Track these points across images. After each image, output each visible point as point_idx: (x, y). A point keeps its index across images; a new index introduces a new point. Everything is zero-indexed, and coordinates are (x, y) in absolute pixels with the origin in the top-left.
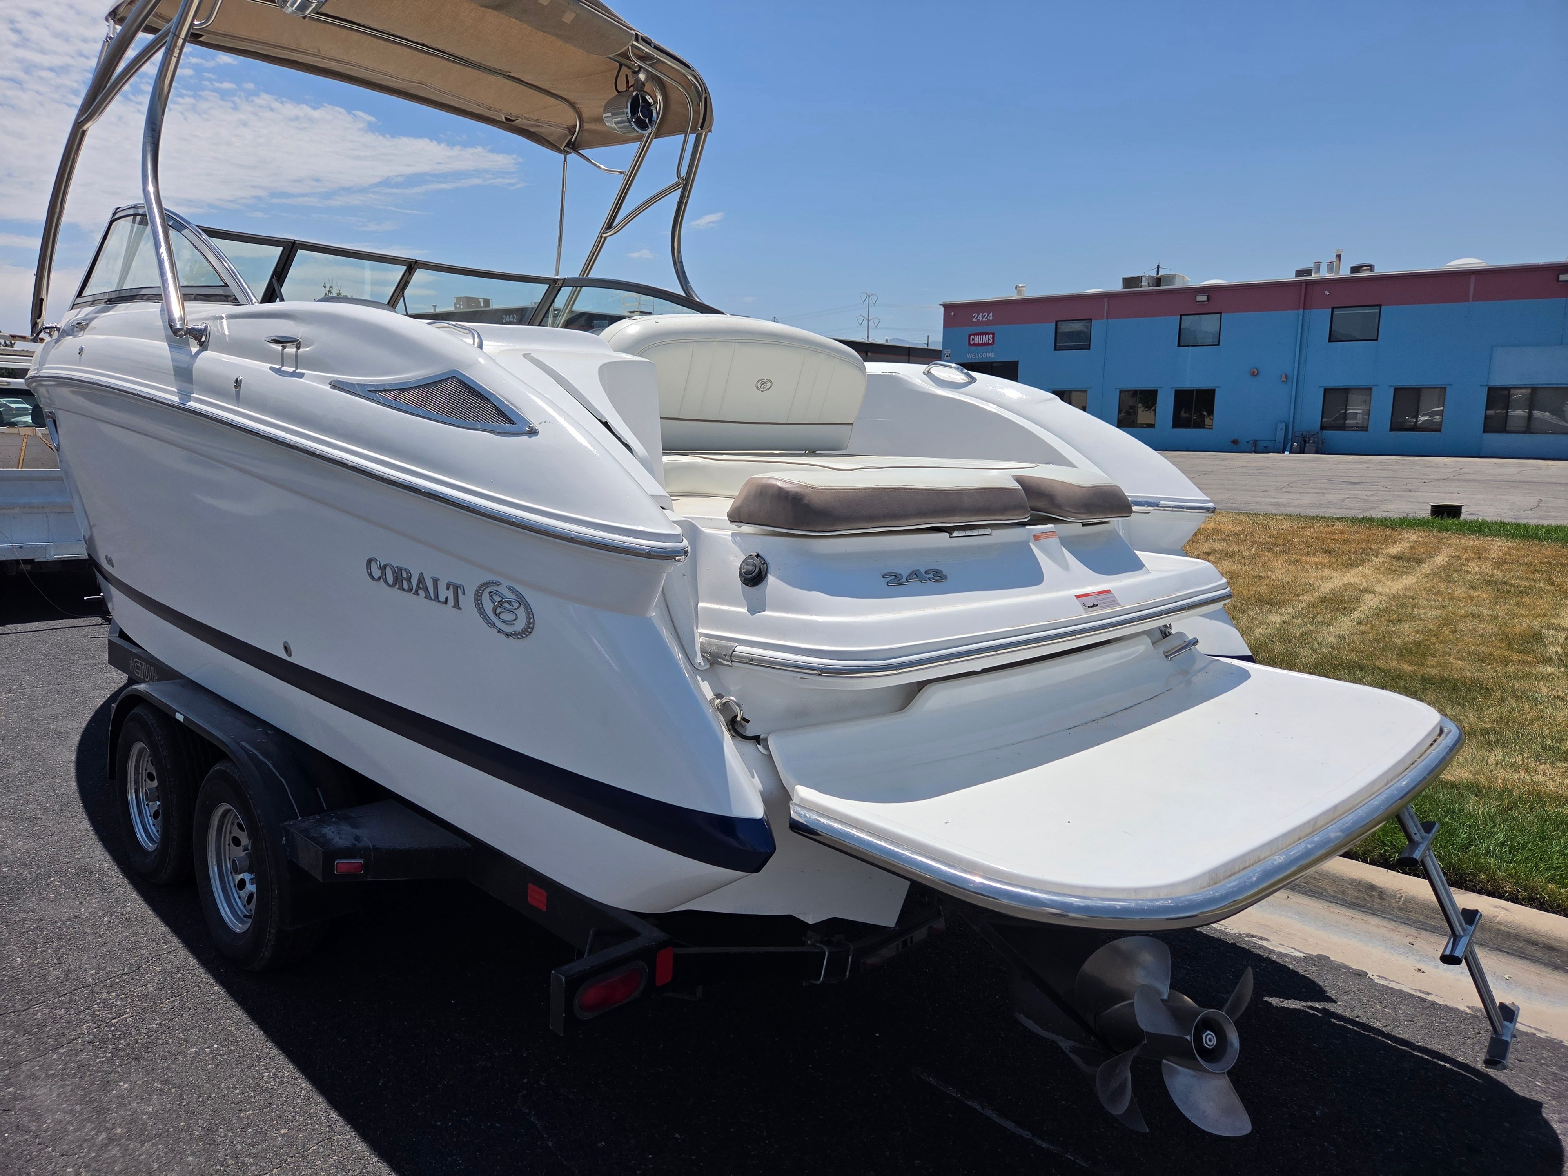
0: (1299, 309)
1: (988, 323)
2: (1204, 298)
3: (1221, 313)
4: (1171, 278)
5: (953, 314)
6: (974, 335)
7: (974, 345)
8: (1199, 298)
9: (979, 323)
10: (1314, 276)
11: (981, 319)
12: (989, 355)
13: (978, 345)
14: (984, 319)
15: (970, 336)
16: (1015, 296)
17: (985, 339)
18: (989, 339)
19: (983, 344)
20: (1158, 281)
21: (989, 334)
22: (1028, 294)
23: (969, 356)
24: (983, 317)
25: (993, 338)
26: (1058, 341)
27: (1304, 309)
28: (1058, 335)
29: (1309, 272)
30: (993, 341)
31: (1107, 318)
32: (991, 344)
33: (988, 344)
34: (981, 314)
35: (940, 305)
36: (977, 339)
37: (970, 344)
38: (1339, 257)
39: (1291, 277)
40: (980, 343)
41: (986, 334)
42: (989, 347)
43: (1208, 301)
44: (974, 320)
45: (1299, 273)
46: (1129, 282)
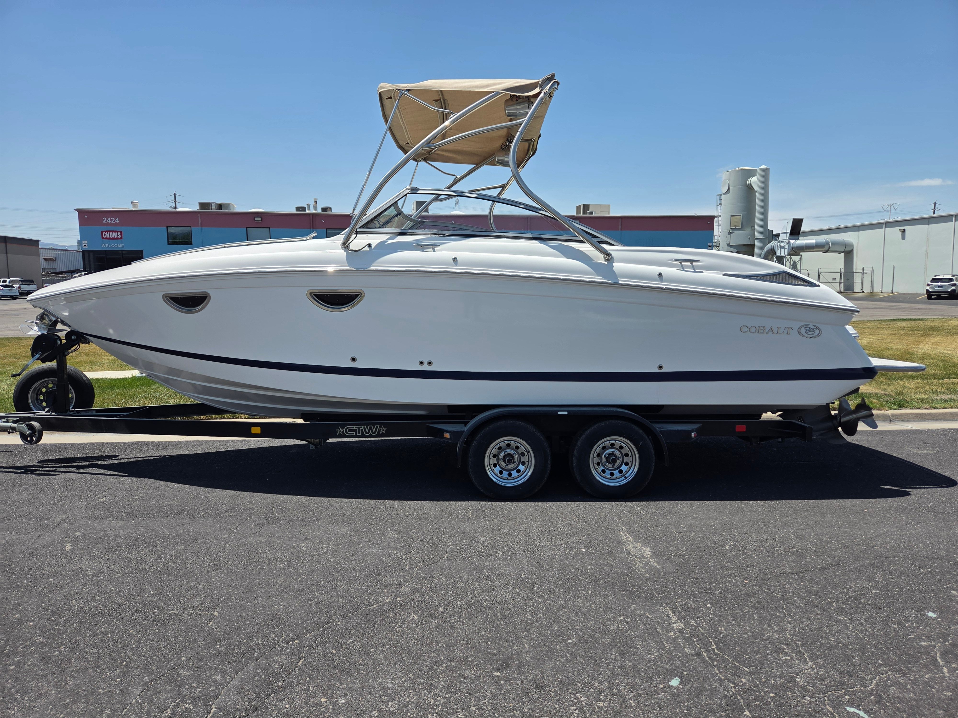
0: (310, 228)
1: (116, 224)
2: (260, 219)
3: (269, 228)
4: (227, 205)
5: (86, 217)
6: (106, 232)
7: (106, 238)
8: (257, 219)
9: (108, 224)
10: (307, 211)
11: (110, 221)
12: (119, 246)
13: (110, 238)
14: (112, 222)
15: (102, 232)
16: (130, 208)
17: (115, 235)
18: (118, 235)
19: (113, 239)
20: (220, 206)
21: (118, 232)
22: (142, 207)
23: (103, 245)
24: (111, 220)
25: (121, 235)
26: (169, 239)
27: (313, 228)
28: (169, 235)
29: (304, 209)
30: (122, 236)
31: (201, 227)
32: (119, 239)
33: (118, 238)
34: (109, 218)
35: (75, 210)
36: (108, 235)
37: (103, 238)
38: (316, 202)
39: (294, 211)
40: (112, 237)
41: (115, 232)
42: (119, 240)
43: (261, 220)
44: (104, 222)
45: (298, 209)
46: (203, 205)
